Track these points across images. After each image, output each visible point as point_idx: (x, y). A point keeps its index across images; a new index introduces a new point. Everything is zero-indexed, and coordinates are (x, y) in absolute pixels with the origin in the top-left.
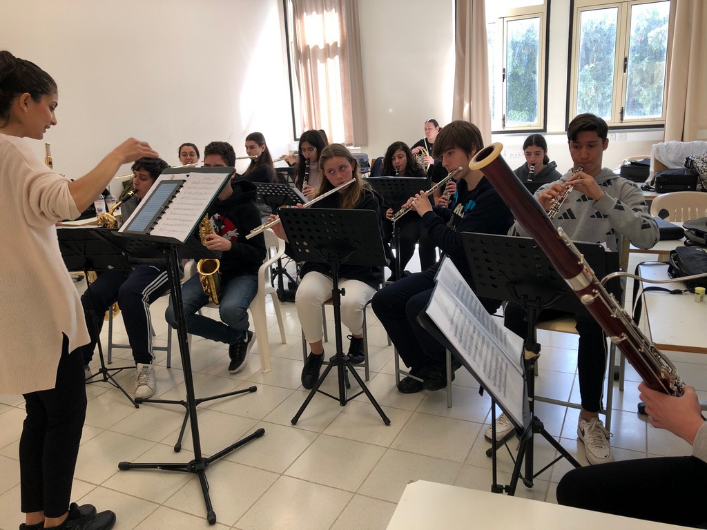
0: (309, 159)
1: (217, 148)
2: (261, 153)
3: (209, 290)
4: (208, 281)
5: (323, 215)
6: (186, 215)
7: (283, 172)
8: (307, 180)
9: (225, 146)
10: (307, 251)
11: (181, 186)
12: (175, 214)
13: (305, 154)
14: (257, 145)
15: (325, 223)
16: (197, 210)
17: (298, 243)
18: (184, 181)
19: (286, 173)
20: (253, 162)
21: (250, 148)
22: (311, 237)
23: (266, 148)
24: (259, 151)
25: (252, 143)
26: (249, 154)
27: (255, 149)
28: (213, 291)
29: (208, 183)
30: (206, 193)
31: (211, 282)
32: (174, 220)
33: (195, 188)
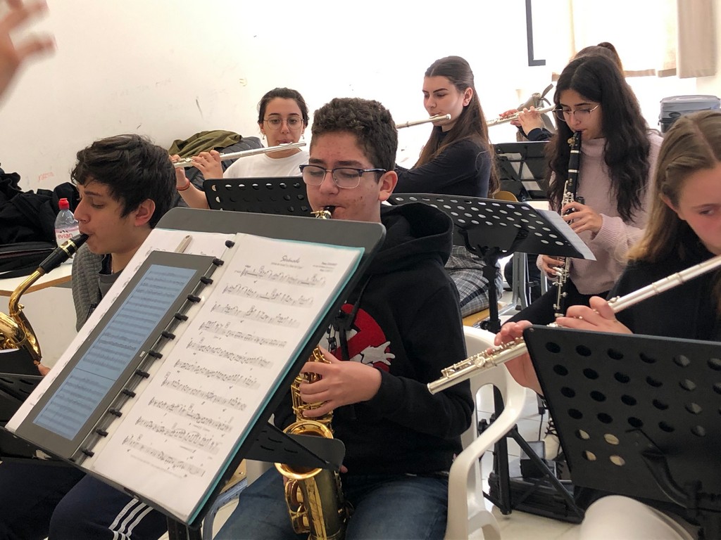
0: (579, 133)
1: (347, 114)
2: (459, 110)
3: (305, 520)
4: (304, 494)
5: (685, 360)
6: (210, 396)
7: (508, 155)
8: (574, 189)
9: (367, 108)
10: (616, 460)
11: (206, 282)
12: (176, 384)
13: (571, 121)
14: (453, 88)
15: (690, 385)
16: (249, 383)
17: (585, 435)
18: (218, 263)
19: (518, 156)
20: (438, 133)
21: (434, 96)
22: (635, 423)
23: (475, 96)
24: (457, 103)
25: (442, 82)
26: (432, 110)
27: (446, 98)
28: (316, 522)
29: (292, 280)
30: (281, 320)
31: (311, 496)
32: (172, 408)
33: (249, 293)
